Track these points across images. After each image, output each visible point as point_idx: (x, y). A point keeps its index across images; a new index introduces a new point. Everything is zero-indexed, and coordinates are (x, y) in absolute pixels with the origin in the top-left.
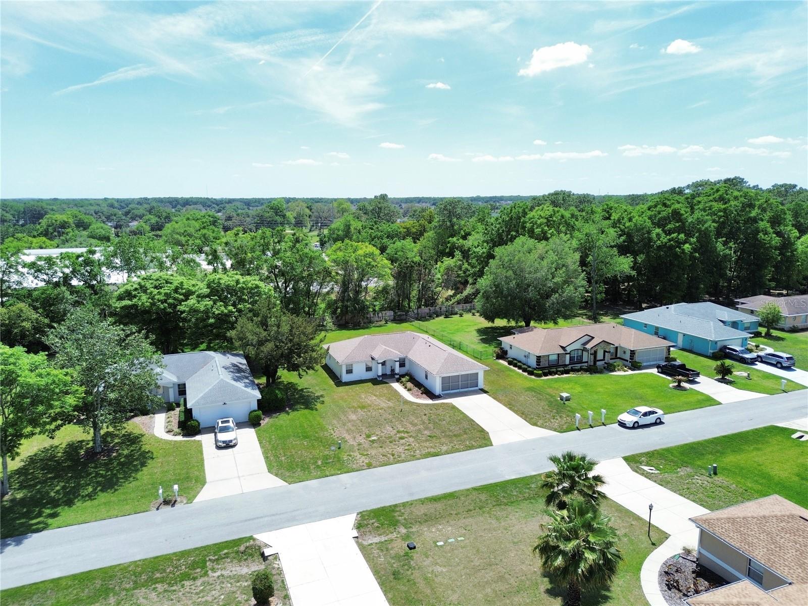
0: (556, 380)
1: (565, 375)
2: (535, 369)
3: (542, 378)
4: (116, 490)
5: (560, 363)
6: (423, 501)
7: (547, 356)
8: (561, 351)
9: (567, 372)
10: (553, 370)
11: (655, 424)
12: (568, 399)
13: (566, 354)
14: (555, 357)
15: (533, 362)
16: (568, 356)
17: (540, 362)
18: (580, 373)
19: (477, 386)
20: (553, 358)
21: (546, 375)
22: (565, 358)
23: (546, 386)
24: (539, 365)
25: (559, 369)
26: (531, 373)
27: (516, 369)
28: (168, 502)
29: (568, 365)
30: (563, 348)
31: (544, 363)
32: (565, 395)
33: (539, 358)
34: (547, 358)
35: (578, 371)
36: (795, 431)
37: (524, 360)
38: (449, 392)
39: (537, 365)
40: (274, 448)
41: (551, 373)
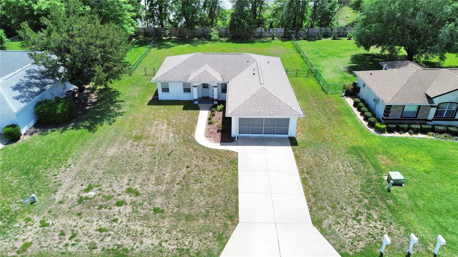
0: (401, 142)
1: (420, 135)
2: (379, 121)
3: (384, 135)
5: (419, 117)
7: (401, 106)
8: (425, 102)
9: (424, 131)
10: (403, 126)
12: (398, 183)
13: (432, 106)
14: (414, 109)
15: (380, 111)
16: (433, 111)
17: (389, 112)
18: (443, 136)
19: (287, 134)
20: (411, 108)
21: (390, 131)
22: (429, 111)
23: (380, 150)
24: (387, 116)
25: (413, 126)
26: (371, 125)
27: (358, 113)
29: (430, 121)
30: (430, 99)
31: (394, 114)
32: (396, 175)
33: (388, 108)
34: (401, 108)
35: (441, 132)
37: (372, 103)
38: (249, 135)
39: (384, 115)
41: (399, 130)
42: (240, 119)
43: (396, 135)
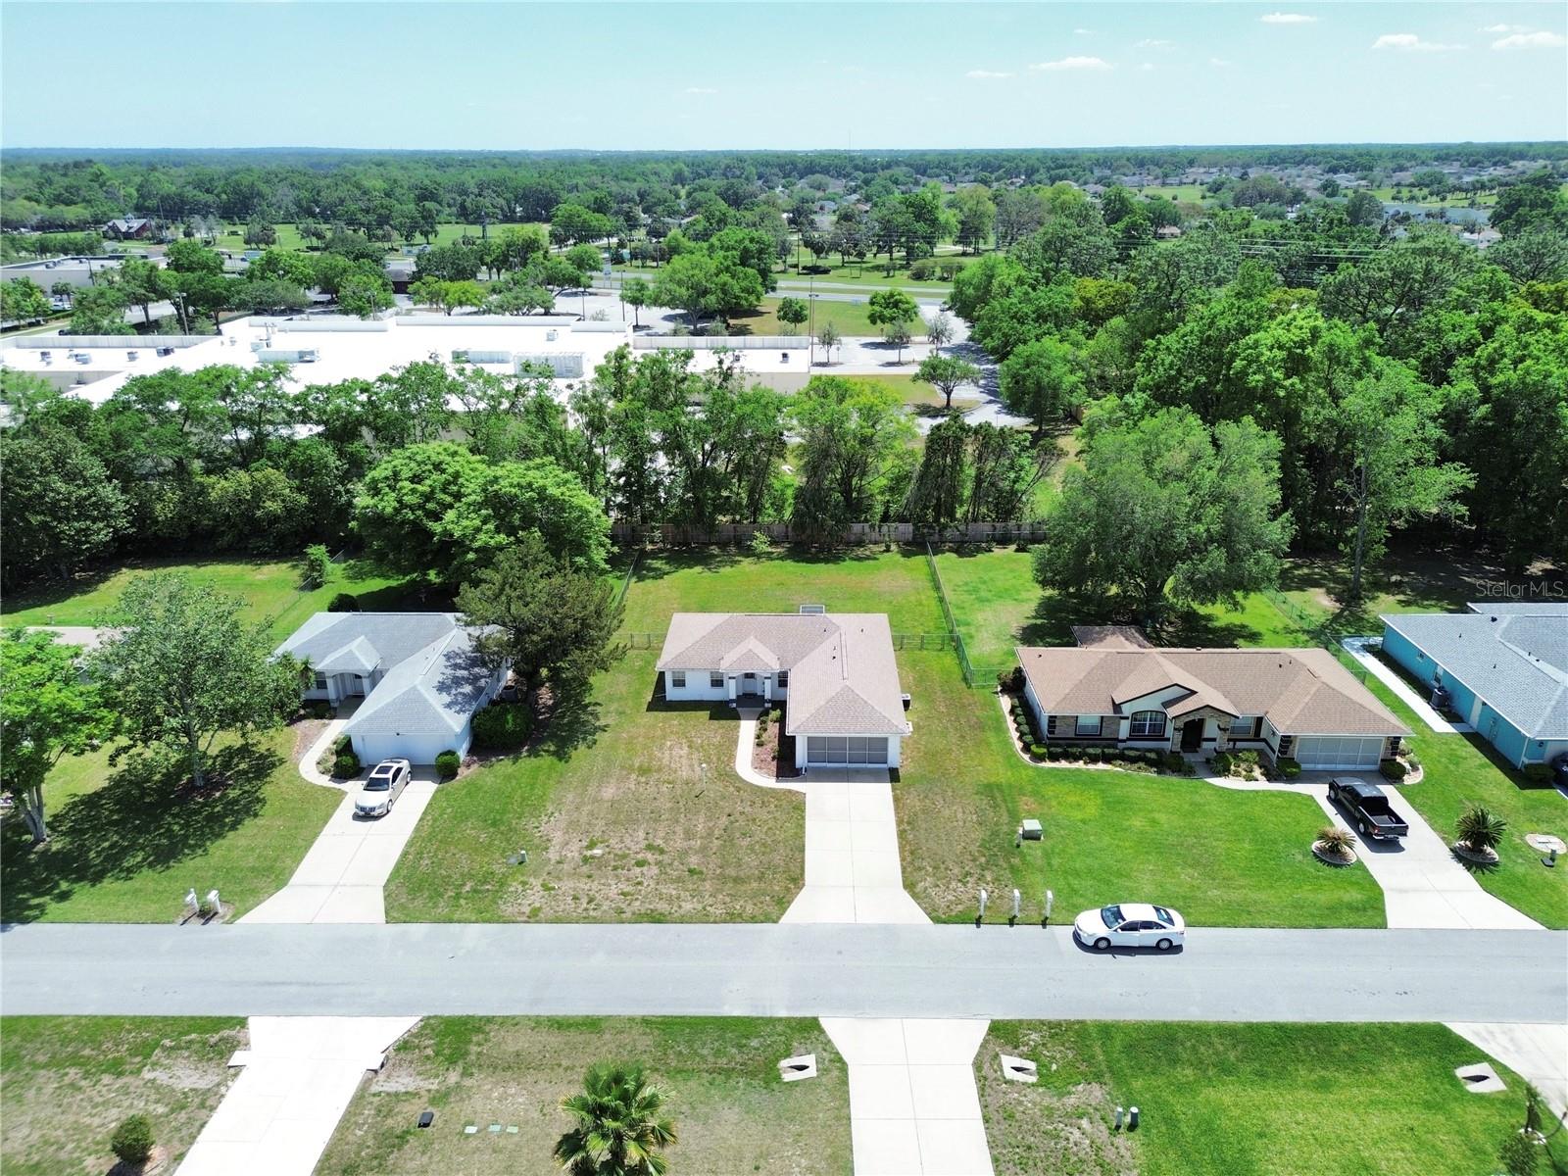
1: (1101, 766)
2: (1039, 741)
3: (1043, 764)
4: (168, 868)
5: (1103, 734)
6: (537, 1023)
7: (1074, 718)
8: (1110, 712)
9: (1108, 759)
10: (1075, 750)
11: (1156, 949)
12: (1033, 836)
13: (1122, 718)
14: (1094, 722)
15: (1044, 723)
16: (1125, 725)
17: (1055, 728)
18: (1135, 766)
19: (884, 763)
20: (1089, 721)
21: (1054, 758)
22: (1118, 726)
23: (1028, 788)
24: (1052, 733)
25: (1090, 750)
26: (1028, 748)
27: (1013, 726)
28: (206, 914)
29: (1121, 741)
30: (1117, 707)
31: (1061, 731)
32: (1033, 826)
33: (1055, 720)
34: (1074, 722)
35: (1133, 760)
36: (1481, 1057)
38: (824, 764)
39: (1048, 731)
40: (430, 838)
41: (1068, 756)
42: (810, 739)
43: (1063, 764)
